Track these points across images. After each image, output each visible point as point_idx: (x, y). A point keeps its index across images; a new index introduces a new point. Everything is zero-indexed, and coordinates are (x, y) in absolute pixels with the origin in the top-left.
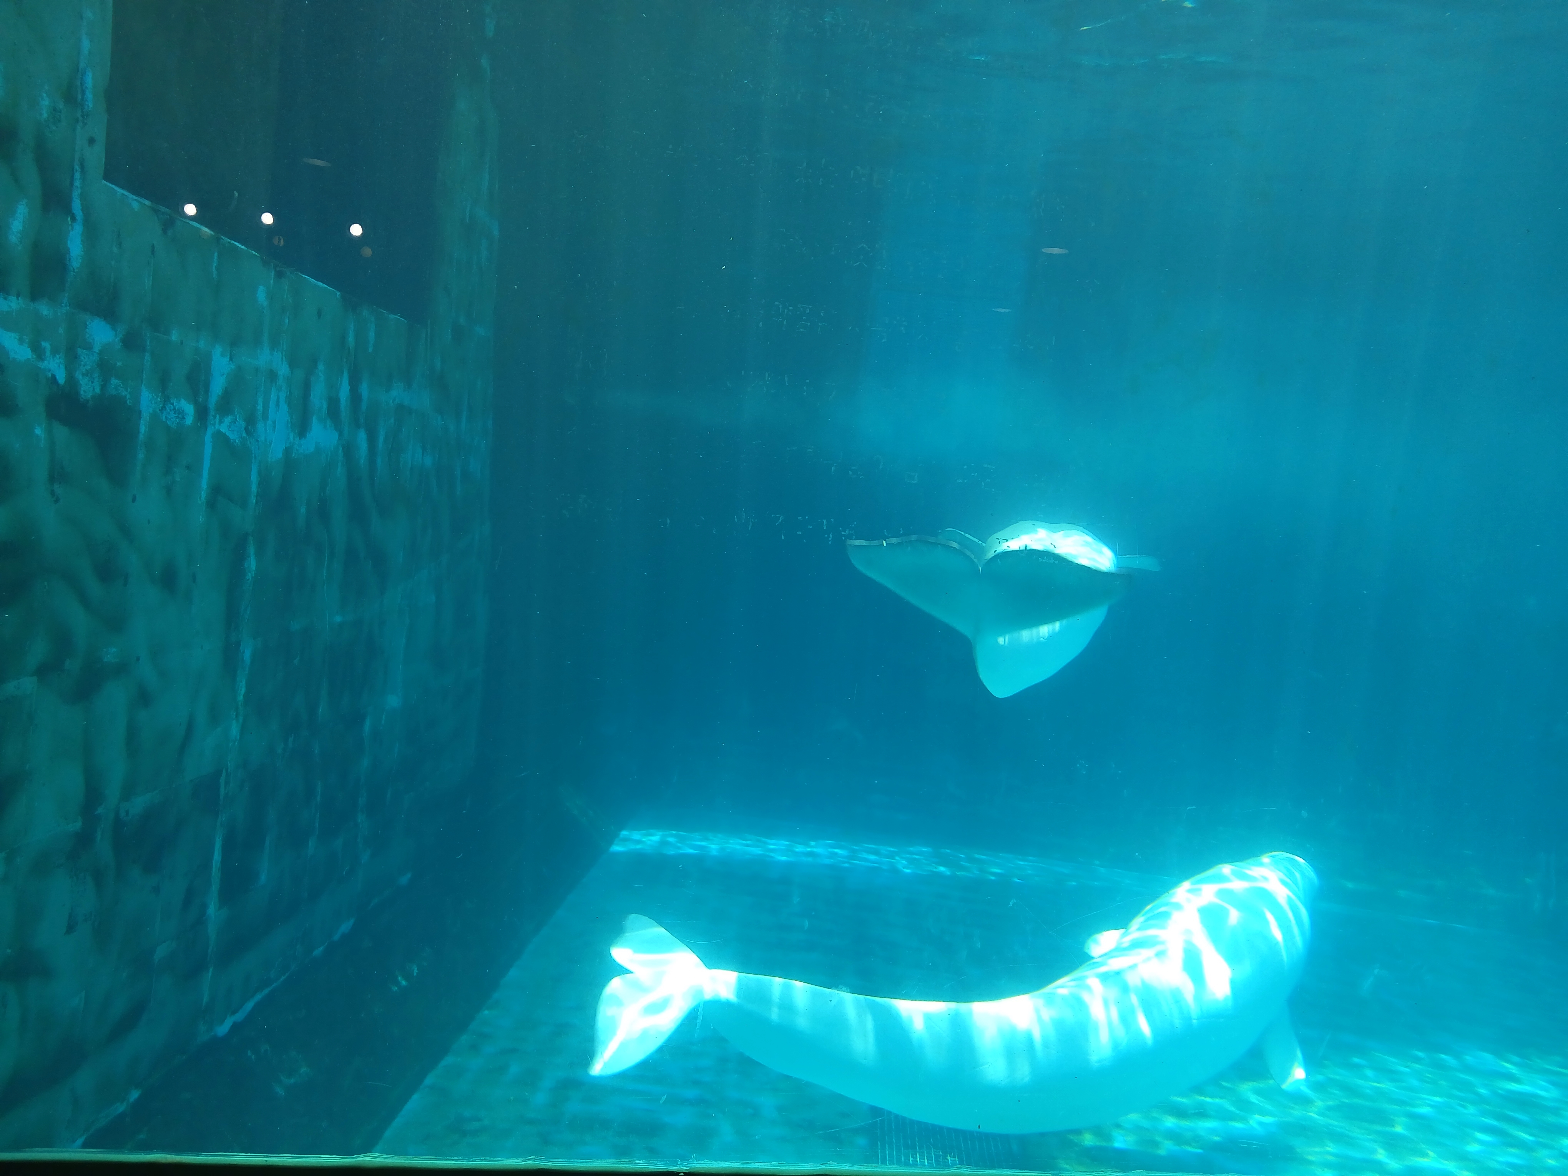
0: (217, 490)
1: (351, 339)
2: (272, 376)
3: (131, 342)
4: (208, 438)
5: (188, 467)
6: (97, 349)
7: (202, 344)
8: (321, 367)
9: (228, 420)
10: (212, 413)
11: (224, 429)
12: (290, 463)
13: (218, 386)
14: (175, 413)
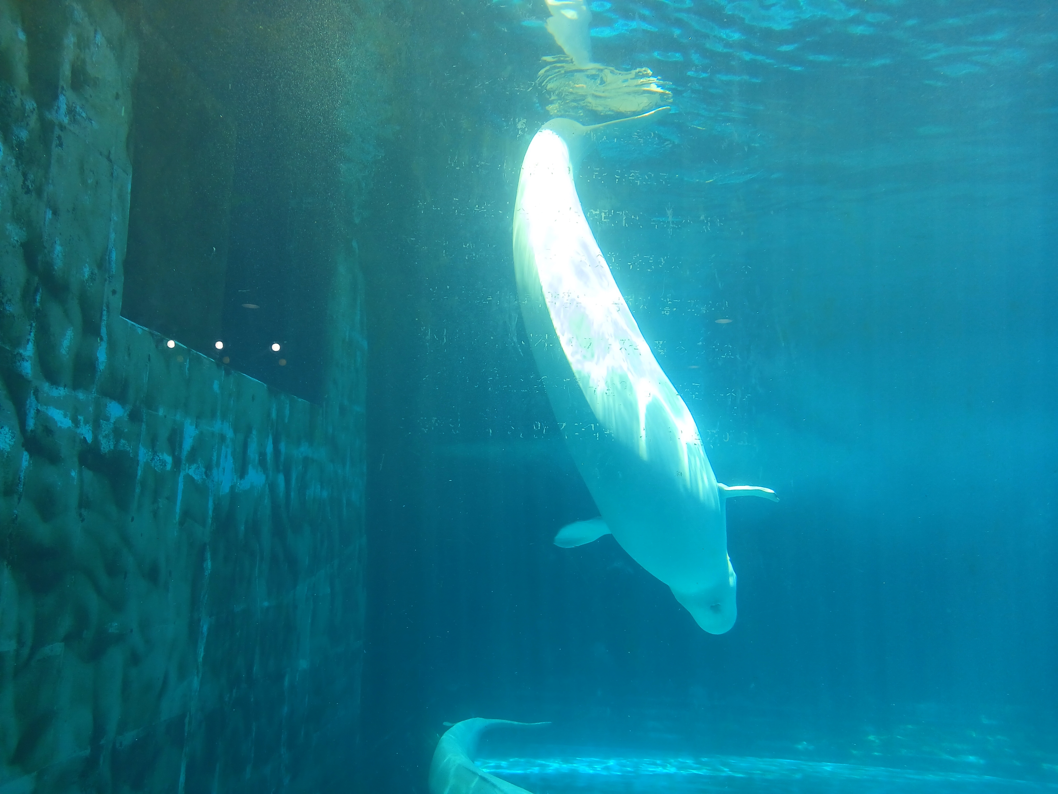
0: (186, 514)
1: (274, 415)
2: (223, 438)
3: (134, 416)
4: (181, 479)
5: (168, 498)
6: (112, 421)
7: (178, 417)
8: (254, 432)
9: (194, 467)
10: (184, 462)
11: (191, 472)
12: (234, 495)
13: (188, 444)
14: (160, 462)
